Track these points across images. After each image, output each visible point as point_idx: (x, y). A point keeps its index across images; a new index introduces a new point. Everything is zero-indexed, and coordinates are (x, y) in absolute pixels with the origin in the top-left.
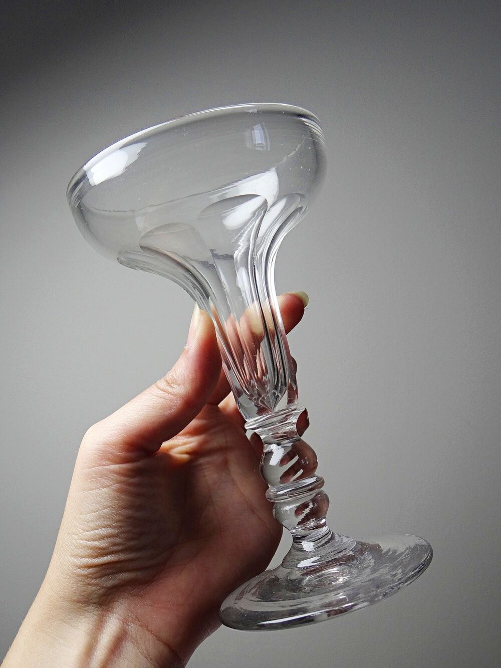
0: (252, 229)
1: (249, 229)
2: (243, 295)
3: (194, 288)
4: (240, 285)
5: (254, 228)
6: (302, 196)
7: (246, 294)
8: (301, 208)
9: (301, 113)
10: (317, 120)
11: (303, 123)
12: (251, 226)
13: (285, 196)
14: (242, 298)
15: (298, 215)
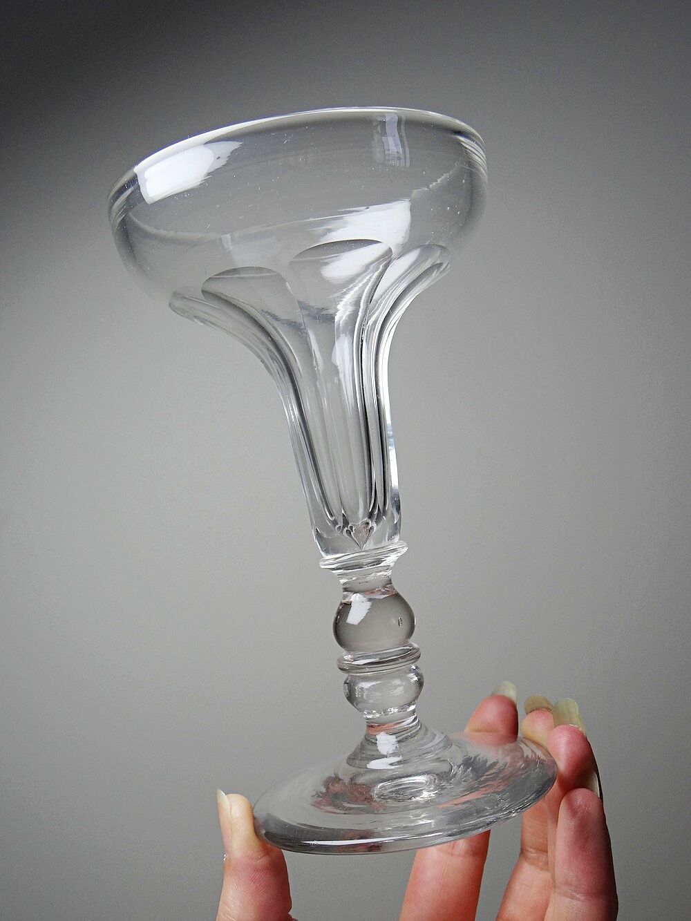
0: (367, 284)
1: (360, 285)
2: (341, 376)
3: (272, 358)
4: (338, 361)
5: (370, 284)
6: (443, 248)
7: (345, 376)
8: (440, 264)
9: (459, 129)
10: (479, 139)
11: (459, 143)
12: (365, 280)
13: (418, 247)
14: (339, 380)
15: (435, 274)
